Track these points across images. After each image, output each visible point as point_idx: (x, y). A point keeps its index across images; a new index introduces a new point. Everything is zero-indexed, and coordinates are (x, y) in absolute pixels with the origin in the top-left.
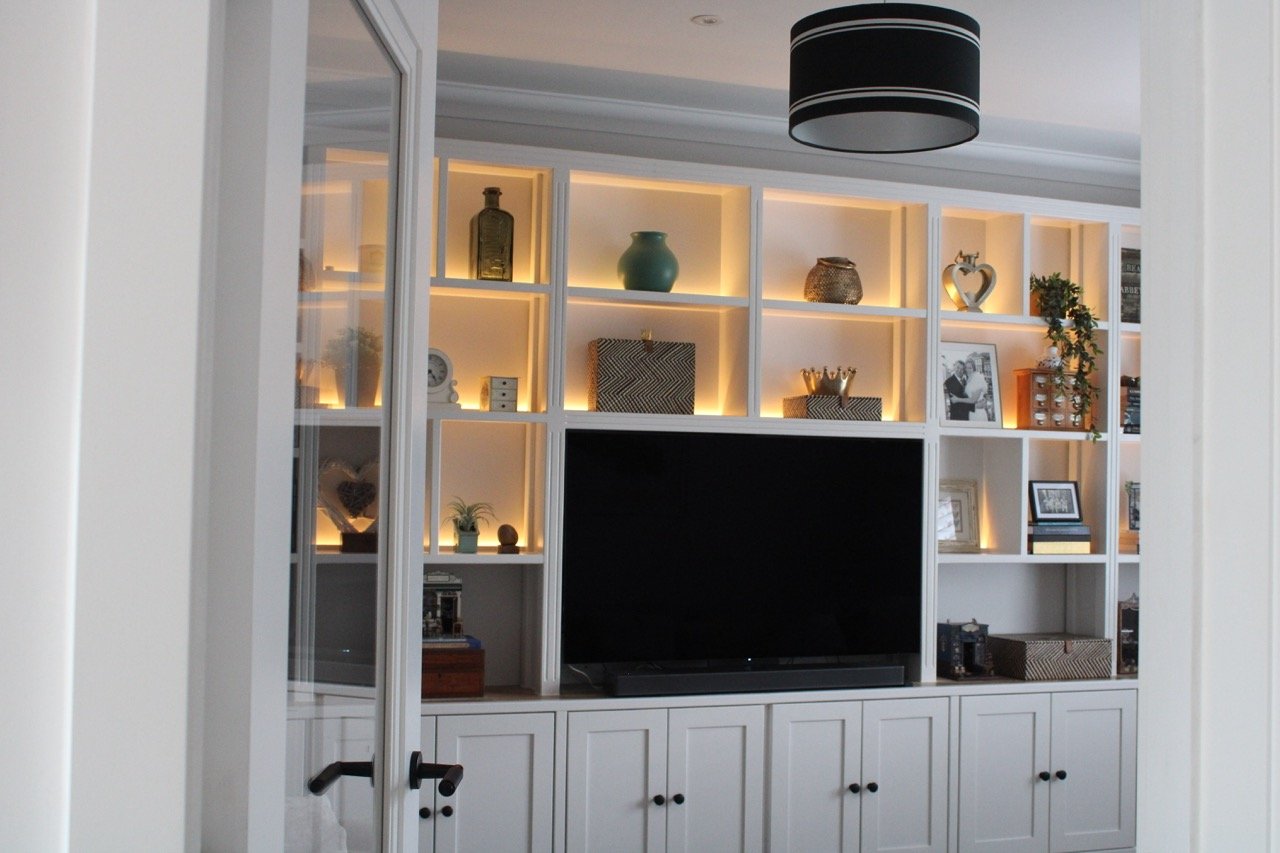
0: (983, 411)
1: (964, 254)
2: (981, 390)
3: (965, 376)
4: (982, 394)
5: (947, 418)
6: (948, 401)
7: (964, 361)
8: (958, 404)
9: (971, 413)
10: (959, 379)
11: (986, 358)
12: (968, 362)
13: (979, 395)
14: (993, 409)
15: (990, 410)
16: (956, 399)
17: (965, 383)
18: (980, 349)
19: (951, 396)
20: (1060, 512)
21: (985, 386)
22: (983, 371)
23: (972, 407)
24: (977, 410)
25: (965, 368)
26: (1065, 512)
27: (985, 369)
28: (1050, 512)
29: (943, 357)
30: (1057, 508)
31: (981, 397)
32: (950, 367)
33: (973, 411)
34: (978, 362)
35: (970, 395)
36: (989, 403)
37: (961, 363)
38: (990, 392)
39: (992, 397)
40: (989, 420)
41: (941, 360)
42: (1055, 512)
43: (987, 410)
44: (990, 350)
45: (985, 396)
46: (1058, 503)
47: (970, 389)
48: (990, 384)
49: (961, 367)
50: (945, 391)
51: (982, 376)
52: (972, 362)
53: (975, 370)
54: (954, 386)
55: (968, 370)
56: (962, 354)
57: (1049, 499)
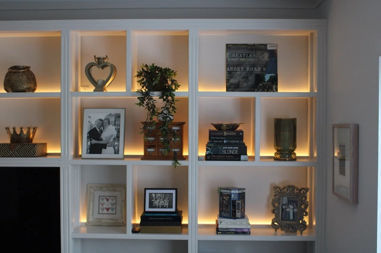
0: (112, 148)
1: (97, 57)
2: (112, 136)
3: (102, 128)
4: (113, 138)
5: (87, 153)
6: (89, 143)
7: (103, 119)
8: (95, 144)
9: (103, 150)
10: (98, 130)
11: (118, 116)
12: (105, 119)
13: (111, 138)
14: (118, 147)
15: (116, 148)
16: (94, 142)
17: (102, 132)
18: (114, 112)
19: (91, 140)
20: (163, 207)
21: (115, 133)
22: (115, 124)
23: (105, 146)
24: (108, 148)
25: (102, 123)
26: (166, 208)
27: (116, 123)
28: (155, 207)
29: (90, 117)
30: (160, 205)
31: (112, 140)
32: (93, 123)
33: (105, 148)
34: (112, 119)
35: (104, 139)
36: (116, 143)
37: (101, 120)
38: (118, 137)
39: (119, 140)
40: (115, 153)
41: (89, 119)
42: (159, 207)
43: (114, 147)
44: (122, 112)
45: (114, 139)
46: (162, 202)
47: (104, 136)
48: (119, 132)
49: (101, 122)
50: (88, 137)
51: (114, 127)
52: (108, 119)
53: (109, 124)
54: (94, 134)
55: (104, 124)
56: (102, 115)
57: (156, 200)
